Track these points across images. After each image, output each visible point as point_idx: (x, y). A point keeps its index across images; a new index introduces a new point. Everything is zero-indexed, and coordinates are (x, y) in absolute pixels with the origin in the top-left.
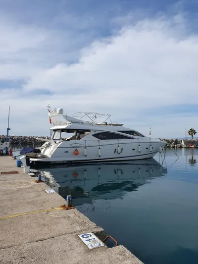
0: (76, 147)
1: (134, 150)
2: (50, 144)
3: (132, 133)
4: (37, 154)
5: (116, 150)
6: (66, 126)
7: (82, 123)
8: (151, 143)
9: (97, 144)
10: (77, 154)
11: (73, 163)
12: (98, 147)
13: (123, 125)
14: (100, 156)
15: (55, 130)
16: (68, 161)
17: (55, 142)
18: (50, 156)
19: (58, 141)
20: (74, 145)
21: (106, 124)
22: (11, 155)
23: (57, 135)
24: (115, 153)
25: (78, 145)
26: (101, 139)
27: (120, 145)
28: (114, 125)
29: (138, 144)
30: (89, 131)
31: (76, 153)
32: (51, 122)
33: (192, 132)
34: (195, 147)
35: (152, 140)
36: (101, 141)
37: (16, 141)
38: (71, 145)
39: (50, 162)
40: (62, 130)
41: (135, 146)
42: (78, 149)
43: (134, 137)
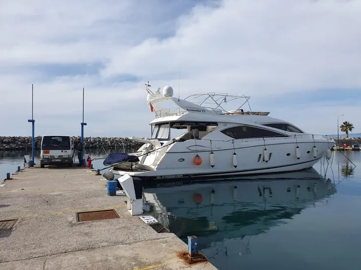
0: (197, 151)
1: (288, 155)
2: (152, 147)
3: (285, 126)
4: (134, 163)
5: (260, 155)
6: (179, 117)
7: (204, 111)
8: (315, 144)
9: (229, 145)
10: (198, 164)
11: (192, 179)
12: (233, 151)
13: (268, 113)
14: (236, 167)
15: (159, 125)
16: (184, 175)
17: (162, 144)
18: (154, 168)
19: (165, 143)
20: (194, 148)
21: (242, 112)
22: (90, 167)
23: (164, 132)
24: (259, 161)
25: (199, 148)
26: (237, 137)
27: (267, 147)
28: (254, 113)
29: (296, 145)
30: (215, 124)
31: (197, 162)
32: (152, 111)
33: (347, 127)
34: (353, 150)
35: (317, 138)
36: (236, 141)
37: (92, 144)
38: (188, 148)
39: (155, 177)
40: (172, 124)
41: (290, 149)
42: (199, 154)
43: (287, 133)
